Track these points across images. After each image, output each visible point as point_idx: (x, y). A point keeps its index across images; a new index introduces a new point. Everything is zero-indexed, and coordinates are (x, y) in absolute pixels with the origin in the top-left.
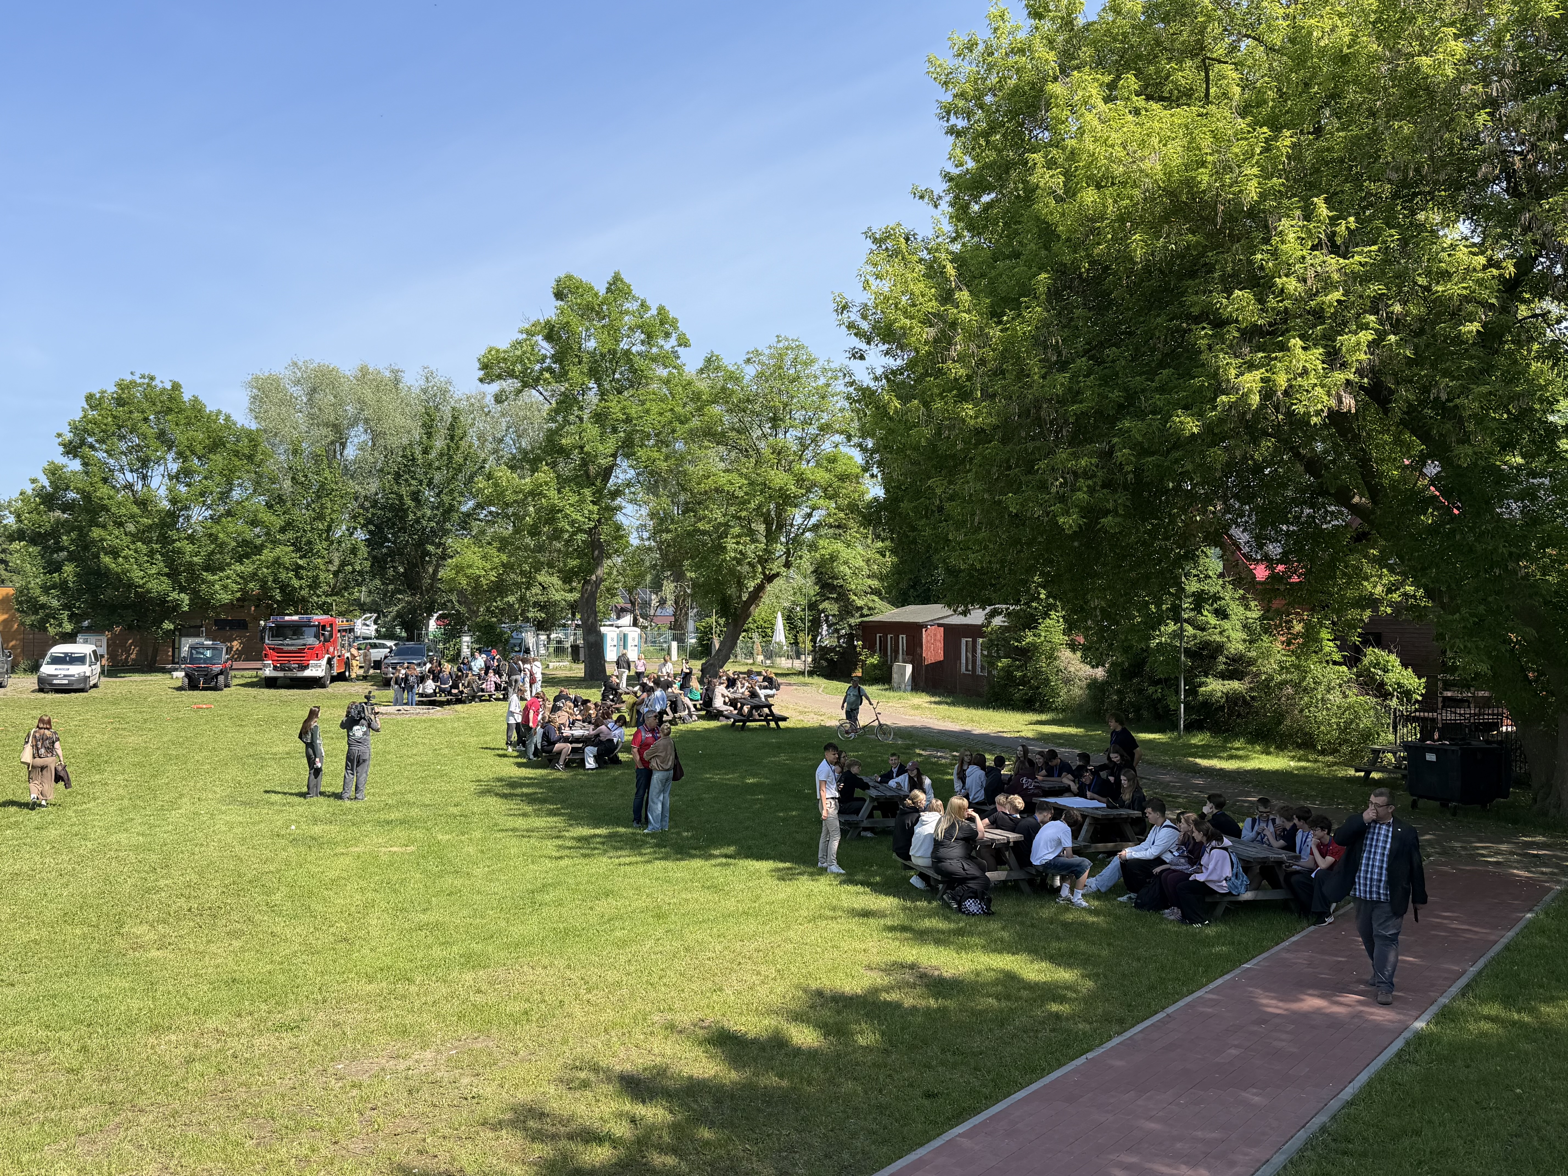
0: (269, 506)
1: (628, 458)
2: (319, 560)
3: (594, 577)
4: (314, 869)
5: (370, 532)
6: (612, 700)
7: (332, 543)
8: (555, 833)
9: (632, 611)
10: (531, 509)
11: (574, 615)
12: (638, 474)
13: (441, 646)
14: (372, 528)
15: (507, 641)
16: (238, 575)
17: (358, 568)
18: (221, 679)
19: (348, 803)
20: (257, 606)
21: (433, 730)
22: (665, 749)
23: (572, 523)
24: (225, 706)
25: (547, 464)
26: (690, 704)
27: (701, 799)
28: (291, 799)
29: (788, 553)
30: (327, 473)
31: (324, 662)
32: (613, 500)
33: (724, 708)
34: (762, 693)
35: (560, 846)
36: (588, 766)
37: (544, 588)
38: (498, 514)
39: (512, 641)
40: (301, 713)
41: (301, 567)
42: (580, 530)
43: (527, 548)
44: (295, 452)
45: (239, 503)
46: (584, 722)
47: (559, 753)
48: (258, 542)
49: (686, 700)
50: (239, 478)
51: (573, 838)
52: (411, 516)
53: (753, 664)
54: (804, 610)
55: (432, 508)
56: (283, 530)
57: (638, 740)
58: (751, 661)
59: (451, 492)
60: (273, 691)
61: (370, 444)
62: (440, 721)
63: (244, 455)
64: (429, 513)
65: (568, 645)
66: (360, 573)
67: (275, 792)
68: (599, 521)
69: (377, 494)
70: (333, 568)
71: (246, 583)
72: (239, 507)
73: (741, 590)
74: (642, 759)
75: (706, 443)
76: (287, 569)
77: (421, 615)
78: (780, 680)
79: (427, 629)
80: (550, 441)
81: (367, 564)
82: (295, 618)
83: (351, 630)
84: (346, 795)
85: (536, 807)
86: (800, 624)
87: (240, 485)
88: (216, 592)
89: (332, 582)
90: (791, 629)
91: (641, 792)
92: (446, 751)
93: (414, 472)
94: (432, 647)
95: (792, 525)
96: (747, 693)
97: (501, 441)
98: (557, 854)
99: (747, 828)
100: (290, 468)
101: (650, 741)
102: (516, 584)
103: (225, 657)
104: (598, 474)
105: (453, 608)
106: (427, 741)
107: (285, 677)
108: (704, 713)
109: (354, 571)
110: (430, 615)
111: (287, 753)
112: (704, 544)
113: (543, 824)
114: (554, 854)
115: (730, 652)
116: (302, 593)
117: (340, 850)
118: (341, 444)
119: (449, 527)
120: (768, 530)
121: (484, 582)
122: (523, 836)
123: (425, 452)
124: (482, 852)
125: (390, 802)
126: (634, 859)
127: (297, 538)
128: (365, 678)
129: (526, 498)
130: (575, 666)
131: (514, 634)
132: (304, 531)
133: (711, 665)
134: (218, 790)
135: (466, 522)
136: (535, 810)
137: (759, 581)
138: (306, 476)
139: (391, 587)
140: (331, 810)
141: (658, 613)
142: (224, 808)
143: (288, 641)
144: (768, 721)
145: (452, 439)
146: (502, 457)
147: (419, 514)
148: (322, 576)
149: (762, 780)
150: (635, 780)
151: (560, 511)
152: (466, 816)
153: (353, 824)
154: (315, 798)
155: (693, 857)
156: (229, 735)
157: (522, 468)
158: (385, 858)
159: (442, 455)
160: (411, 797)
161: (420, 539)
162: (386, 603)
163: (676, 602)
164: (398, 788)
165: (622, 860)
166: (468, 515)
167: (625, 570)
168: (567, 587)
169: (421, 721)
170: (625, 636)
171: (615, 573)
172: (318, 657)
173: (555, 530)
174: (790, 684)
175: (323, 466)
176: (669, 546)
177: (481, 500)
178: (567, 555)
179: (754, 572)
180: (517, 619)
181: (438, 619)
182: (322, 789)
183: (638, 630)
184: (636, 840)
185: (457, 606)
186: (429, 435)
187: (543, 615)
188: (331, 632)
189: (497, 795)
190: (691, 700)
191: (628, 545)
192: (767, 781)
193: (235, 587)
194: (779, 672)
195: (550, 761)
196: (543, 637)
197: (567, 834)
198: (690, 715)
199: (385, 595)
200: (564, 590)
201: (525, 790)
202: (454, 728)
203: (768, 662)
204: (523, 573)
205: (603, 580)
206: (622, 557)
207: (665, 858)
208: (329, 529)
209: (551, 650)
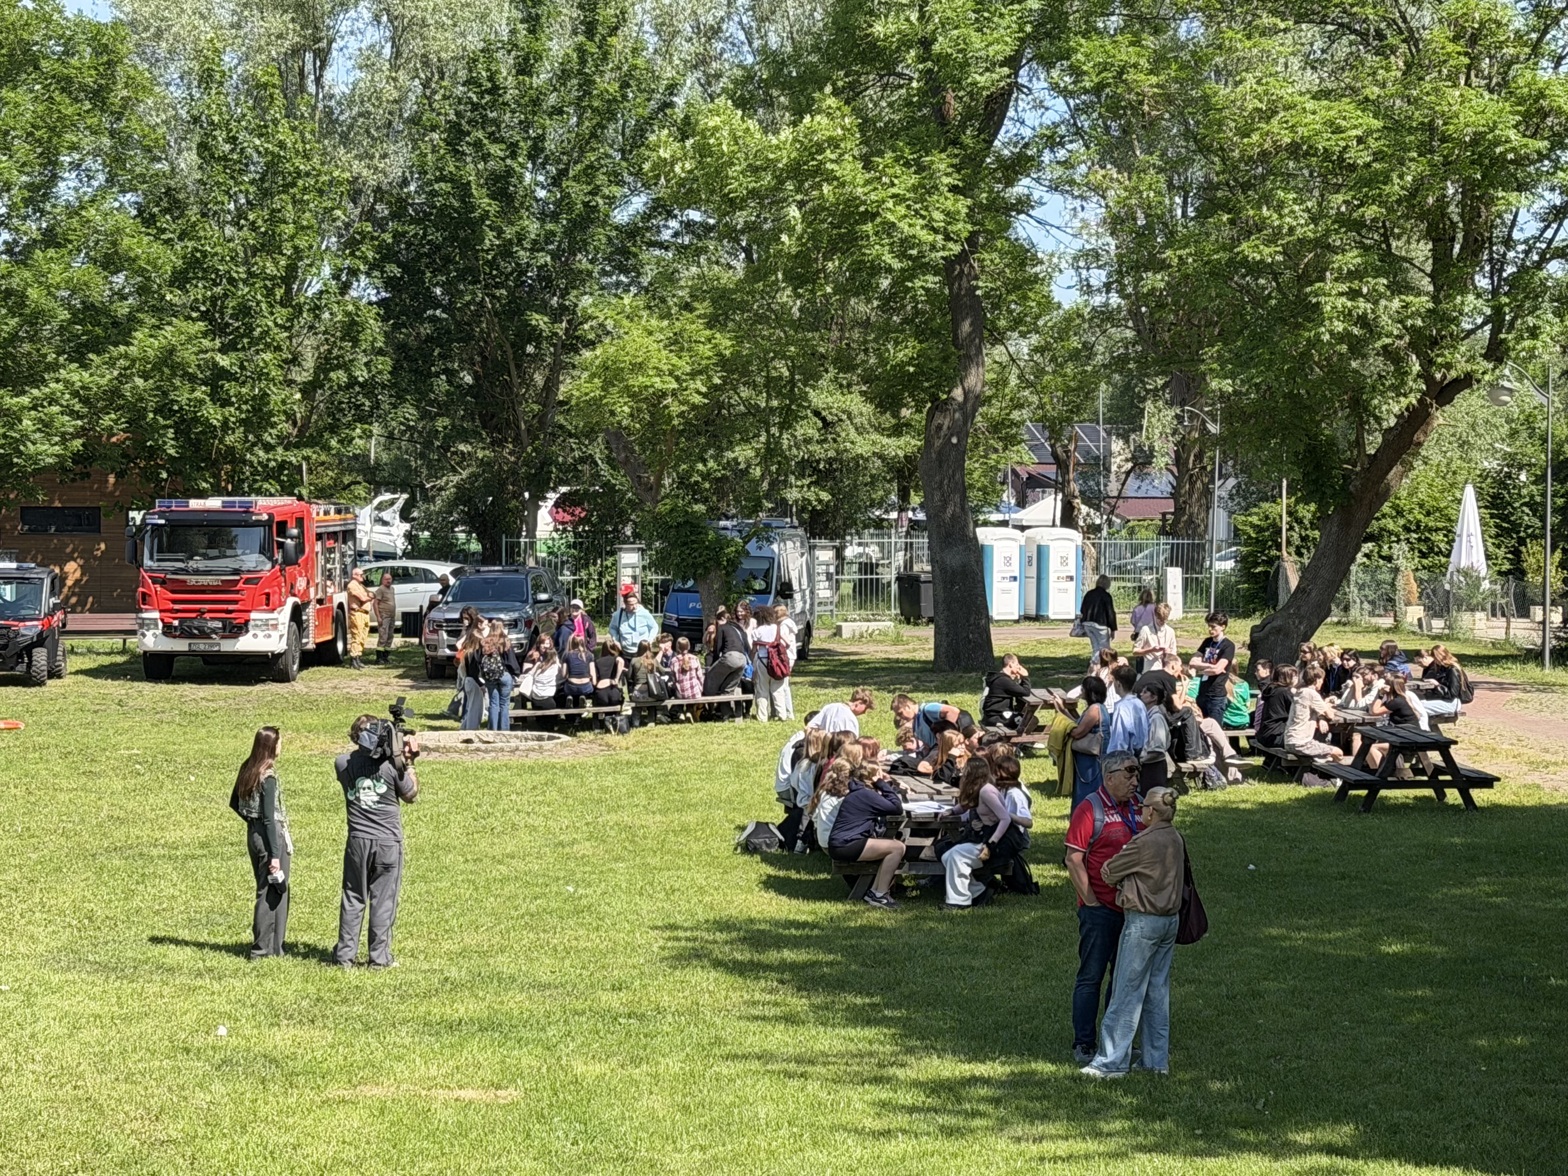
0: (146, 218)
1: (1049, 66)
2: (268, 356)
3: (958, 393)
4: (275, 1137)
5: (390, 283)
6: (1011, 724)
7: (298, 310)
8: (868, 1068)
9: (1060, 486)
10: (794, 212)
11: (904, 496)
12: (1076, 111)
13: (567, 577)
14: (393, 270)
15: (734, 564)
16: (75, 394)
17: (362, 375)
18: (40, 655)
19: (351, 974)
20: (120, 475)
21: (553, 794)
22: (1159, 858)
23: (903, 246)
24: (53, 725)
25: (836, 93)
26: (1222, 737)
27: (1256, 995)
28: (216, 960)
29: (1496, 319)
30: (284, 133)
31: (284, 615)
32: (1010, 183)
33: (1316, 748)
34: (1422, 709)
35: (883, 1104)
36: (953, 898)
37: (826, 424)
38: (709, 229)
39: (746, 565)
40: (232, 744)
41: (223, 374)
42: (920, 266)
43: (781, 318)
44: (207, 78)
45: (73, 211)
46: (937, 779)
47: (877, 861)
48: (122, 309)
49: (1210, 726)
50: (74, 147)
51: (916, 1084)
52: (490, 239)
53: (1395, 629)
54: (1540, 480)
55: (543, 217)
56: (180, 280)
57: (1085, 830)
58: (1387, 622)
59: (590, 172)
60: (163, 689)
61: (387, 51)
62: (569, 771)
63: (83, 88)
64: (533, 228)
65: (889, 575)
66: (369, 388)
67: (176, 942)
68: (972, 239)
69: (405, 183)
70: (302, 376)
71: (96, 414)
72: (75, 222)
73: (1360, 427)
74: (1095, 880)
75: (1267, 20)
76: (192, 378)
77: (517, 495)
78: (1472, 674)
79: (532, 533)
80: (840, 30)
81: (384, 364)
82: (214, 503)
83: (349, 535)
84: (346, 954)
85: (818, 1000)
86: (1528, 518)
87: (76, 166)
88: (25, 437)
89: (300, 412)
90: (1502, 533)
91: (1093, 967)
92: (585, 848)
93: (496, 123)
94: (545, 580)
95: (1508, 242)
96: (1379, 708)
97: (715, 31)
98: (878, 1125)
99: (1386, 1078)
100: (196, 120)
101: (1118, 833)
102: (753, 410)
103: (48, 601)
104: (968, 115)
105: (597, 476)
106: (539, 821)
107: (190, 654)
108: (1258, 761)
109: (353, 382)
110: (539, 497)
111: (203, 845)
112: (1259, 300)
113: (839, 1046)
114: (869, 1123)
115: (1332, 599)
116: (229, 439)
117: (334, 1091)
118: (317, 53)
119: (585, 265)
120: (1441, 257)
121: (675, 408)
122: (789, 1075)
123: (524, 68)
124: (686, 1109)
125: (453, 973)
126: (1079, 1146)
127: (214, 299)
128: (382, 657)
129: (781, 182)
130: (908, 631)
131: (751, 547)
132: (232, 281)
133: (1279, 630)
134: (39, 932)
135: (625, 253)
136: (815, 1008)
137: (1413, 399)
138: (233, 140)
139: (442, 423)
140: (311, 989)
141: (1129, 491)
142: (55, 979)
143: (197, 563)
144: (1440, 788)
145: (590, 32)
146: (718, 76)
147: (509, 232)
148: (277, 395)
149: (1426, 948)
150: (1077, 937)
151: (872, 216)
152: (642, 1017)
153: (367, 1028)
154: (272, 960)
155: (1241, 1147)
156: (61, 797)
157: (769, 103)
158: (447, 1116)
159: (564, 75)
160: (503, 963)
161: (512, 298)
162: (430, 465)
163: (1179, 460)
164: (471, 940)
165: (1048, 1147)
166: (632, 232)
167: (1040, 372)
168: (888, 420)
169: (522, 770)
170: (1041, 552)
171: (1013, 381)
172: (269, 603)
173: (858, 267)
174: (1501, 687)
175: (276, 112)
176: (1161, 306)
177: (663, 193)
178: (885, 331)
179: (1402, 374)
180: (757, 508)
181: (557, 505)
182: (289, 937)
183: (1076, 536)
184: (1083, 1097)
185: (604, 469)
186: (534, 23)
187: (825, 496)
188: (300, 540)
189: (718, 964)
190: (1226, 727)
191: (1048, 304)
192: (1439, 951)
193: (70, 424)
194: (1470, 651)
195: (851, 880)
196: (826, 555)
197: (900, 1073)
198: (1222, 765)
199: (428, 444)
200: (879, 429)
201: (788, 955)
202: (602, 790)
203: (1438, 624)
204: (772, 385)
205: (982, 401)
206: (1035, 339)
207: (1163, 1147)
208: (290, 276)
209: (847, 588)
